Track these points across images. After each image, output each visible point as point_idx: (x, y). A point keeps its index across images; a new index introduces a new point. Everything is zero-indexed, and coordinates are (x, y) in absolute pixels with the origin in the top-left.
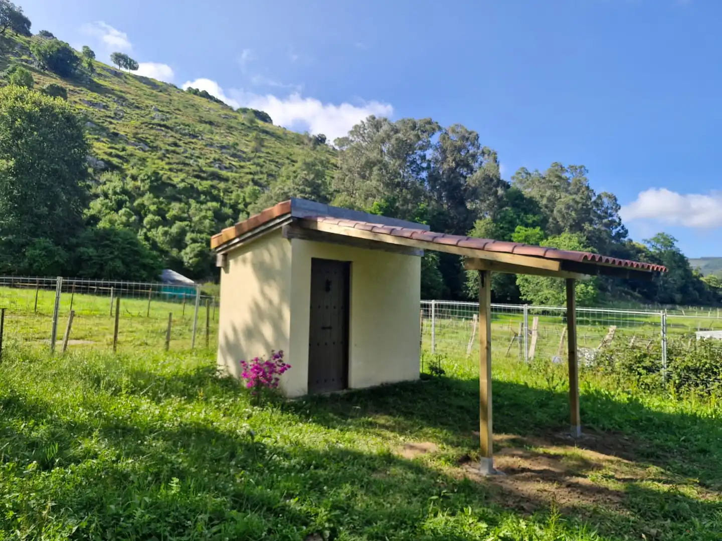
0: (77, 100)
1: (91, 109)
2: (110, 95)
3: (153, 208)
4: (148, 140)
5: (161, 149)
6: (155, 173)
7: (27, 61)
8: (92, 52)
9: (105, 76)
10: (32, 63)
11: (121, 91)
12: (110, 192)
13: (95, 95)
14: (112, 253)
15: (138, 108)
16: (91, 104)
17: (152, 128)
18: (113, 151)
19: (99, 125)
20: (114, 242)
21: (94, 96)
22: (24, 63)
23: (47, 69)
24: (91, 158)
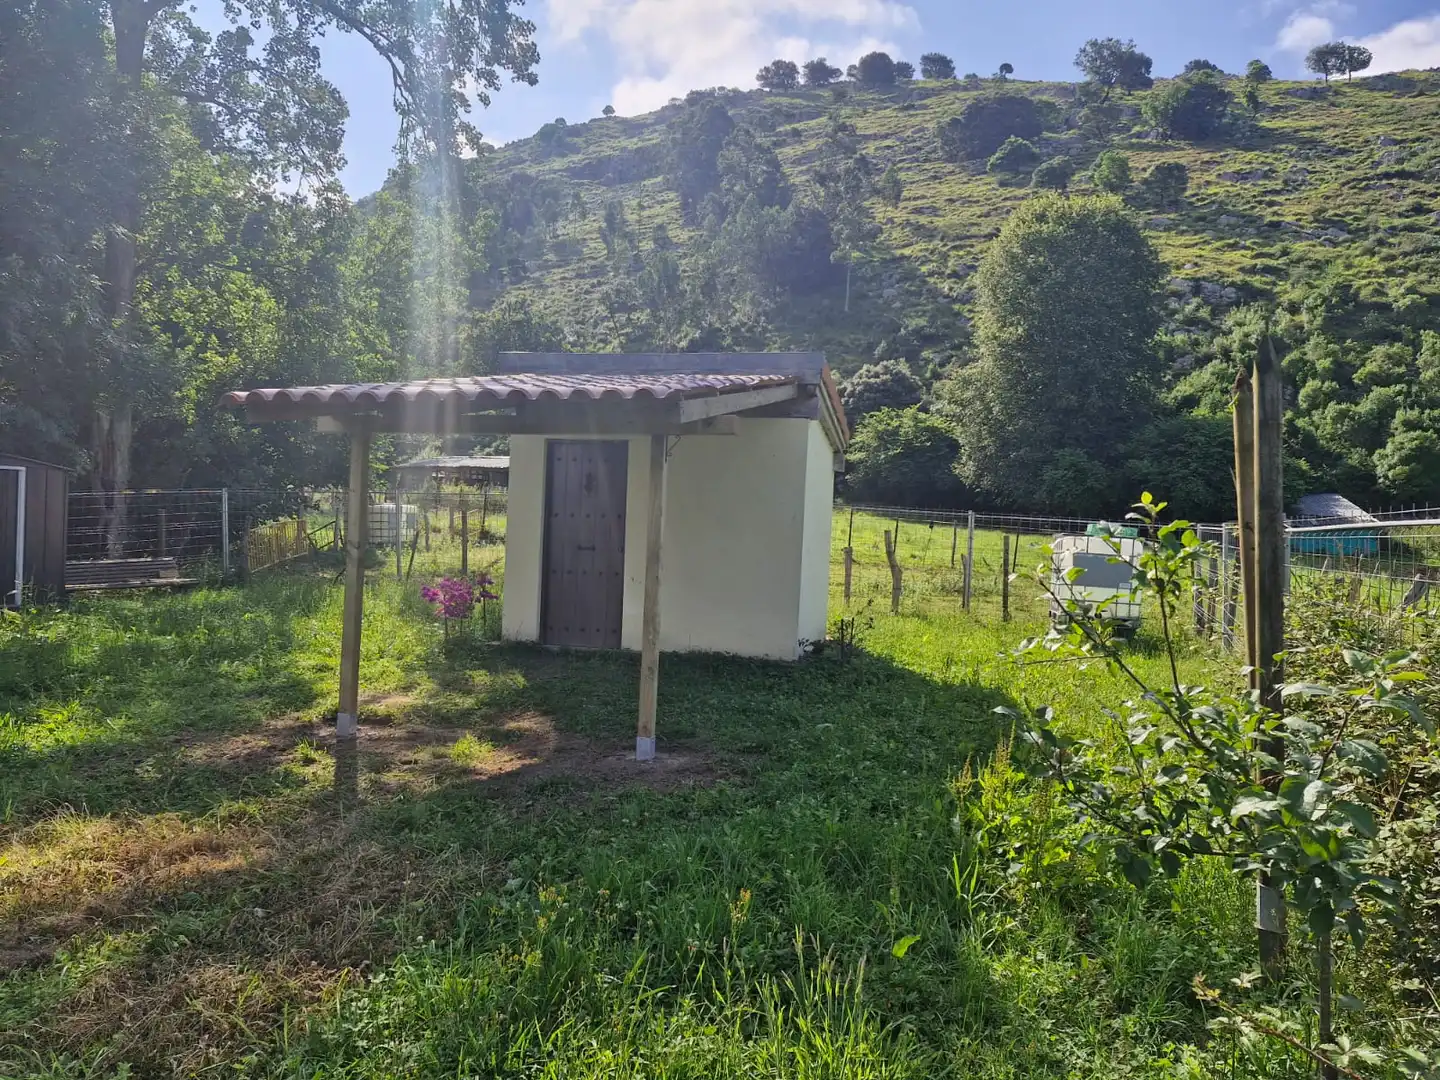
0: (1213, 178)
1: (1237, 188)
2: (1283, 146)
3: (1324, 364)
4: (1348, 219)
5: (1377, 229)
6: (1343, 288)
7: (1139, 135)
8: (1266, 68)
9: (1287, 108)
10: (1147, 135)
11: (1314, 129)
12: (1235, 346)
13: (1250, 155)
15: (1343, 152)
16: (1241, 176)
17: (1367, 188)
18: (1258, 261)
19: (1244, 217)
21: (1247, 160)
22: (1134, 140)
23: (1171, 137)
24: (1209, 286)
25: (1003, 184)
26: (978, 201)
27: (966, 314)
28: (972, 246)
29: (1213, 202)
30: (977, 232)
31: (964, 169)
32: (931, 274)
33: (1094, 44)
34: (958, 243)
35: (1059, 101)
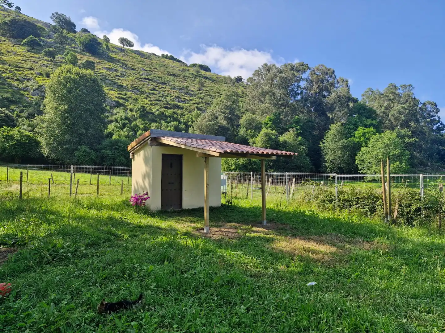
0: (101, 67)
1: (108, 72)
2: (118, 63)
3: (142, 126)
4: (139, 88)
5: (146, 92)
6: (143, 107)
7: (74, 48)
8: (108, 39)
9: (116, 52)
10: (77, 48)
11: (124, 60)
12: (119, 119)
13: (110, 64)
14: (119, 152)
15: (133, 69)
16: (109, 69)
17: (141, 81)
18: (120, 95)
19: (112, 81)
20: (120, 146)
21: (109, 65)
22: (73, 49)
23: (85, 51)
24: (108, 100)
25: (28, 51)
26: (20, 55)
27: (26, 95)
28: (23, 71)
29: (103, 75)
30: (23, 66)
31: (10, 41)
32: (8, 78)
33: (57, 14)
34: (17, 69)
35: (46, 28)
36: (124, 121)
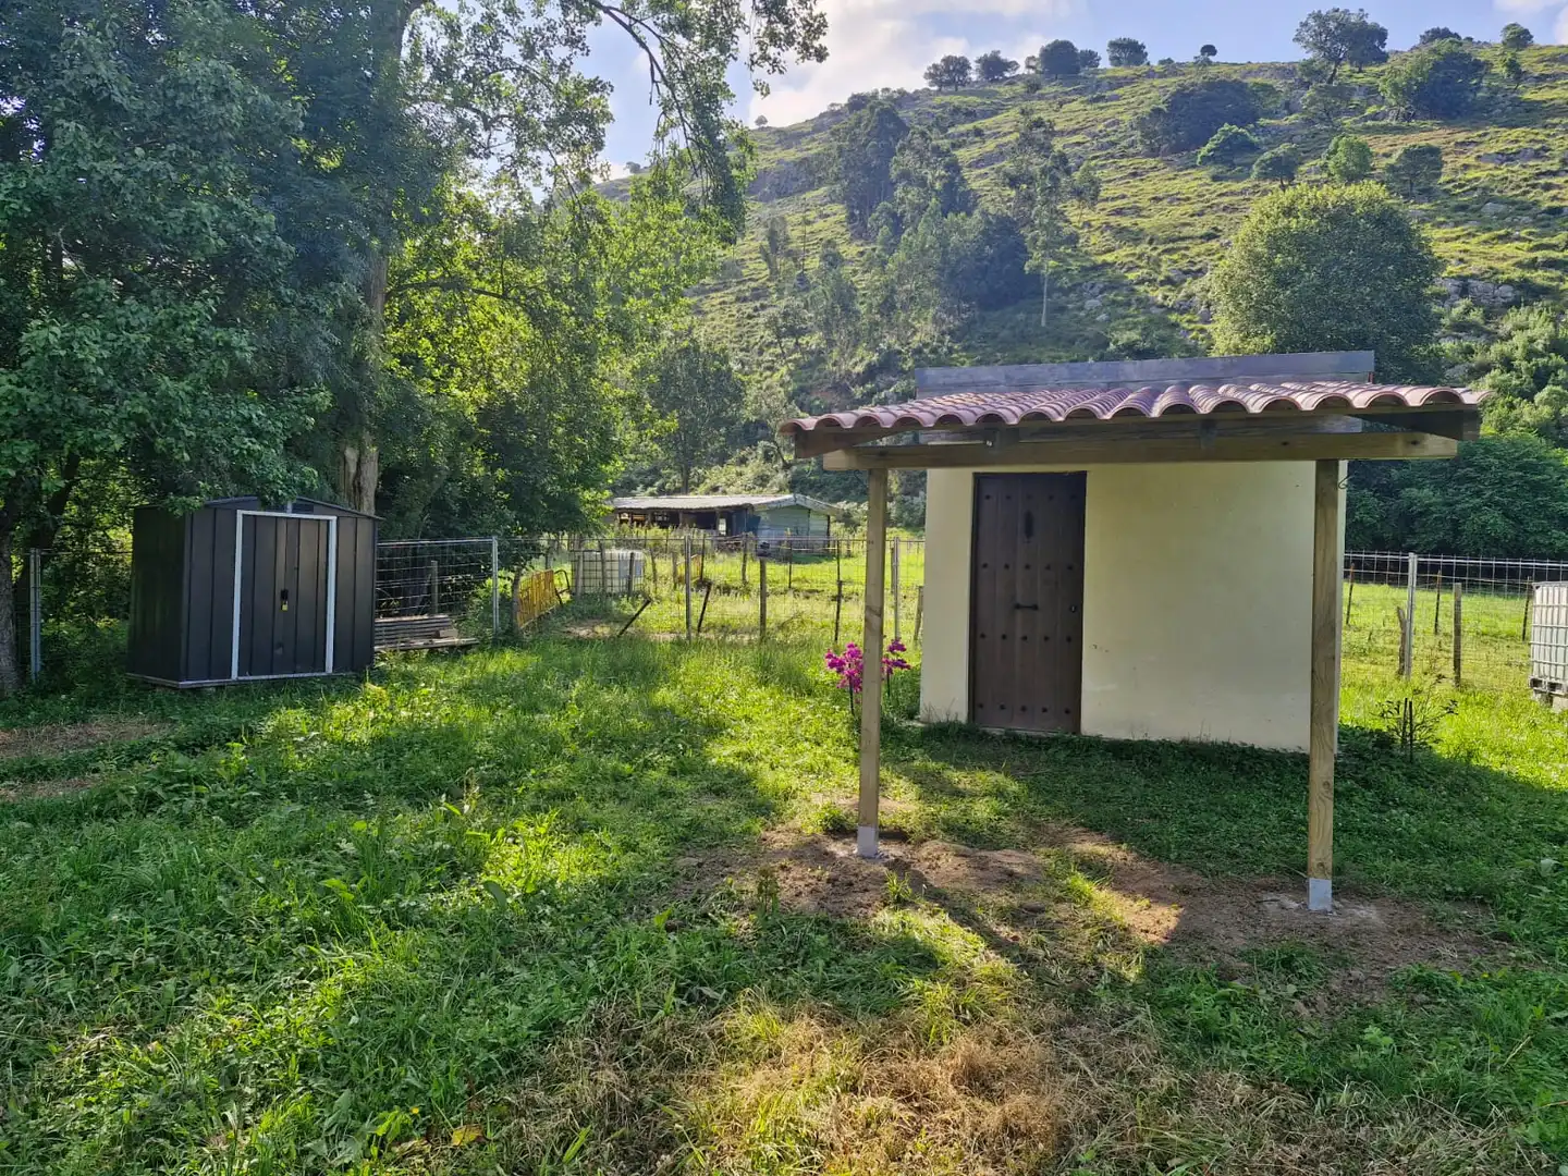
0: (1471, 161)
1: (1503, 171)
2: (1556, 121)
7: (1374, 117)
8: (1526, 32)
9: (1555, 77)
10: (1385, 115)
12: (1518, 354)
13: (1516, 133)
16: (1506, 157)
18: (1540, 255)
19: (1514, 203)
21: (1512, 138)
22: (1370, 123)
23: (1414, 116)
24: (1480, 284)
25: (1215, 178)
26: (1188, 199)
27: (1186, 325)
28: (1187, 248)
29: (1475, 189)
30: (1191, 234)
31: (1169, 163)
32: (1141, 282)
33: (1317, 16)
34: (1170, 245)
35: (1278, 84)
36: (1541, 361)
